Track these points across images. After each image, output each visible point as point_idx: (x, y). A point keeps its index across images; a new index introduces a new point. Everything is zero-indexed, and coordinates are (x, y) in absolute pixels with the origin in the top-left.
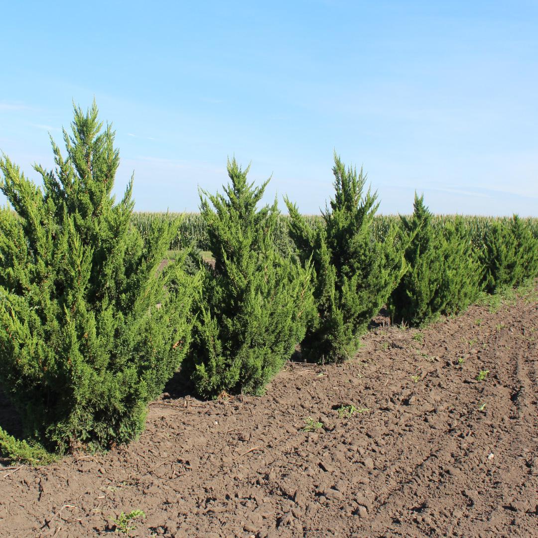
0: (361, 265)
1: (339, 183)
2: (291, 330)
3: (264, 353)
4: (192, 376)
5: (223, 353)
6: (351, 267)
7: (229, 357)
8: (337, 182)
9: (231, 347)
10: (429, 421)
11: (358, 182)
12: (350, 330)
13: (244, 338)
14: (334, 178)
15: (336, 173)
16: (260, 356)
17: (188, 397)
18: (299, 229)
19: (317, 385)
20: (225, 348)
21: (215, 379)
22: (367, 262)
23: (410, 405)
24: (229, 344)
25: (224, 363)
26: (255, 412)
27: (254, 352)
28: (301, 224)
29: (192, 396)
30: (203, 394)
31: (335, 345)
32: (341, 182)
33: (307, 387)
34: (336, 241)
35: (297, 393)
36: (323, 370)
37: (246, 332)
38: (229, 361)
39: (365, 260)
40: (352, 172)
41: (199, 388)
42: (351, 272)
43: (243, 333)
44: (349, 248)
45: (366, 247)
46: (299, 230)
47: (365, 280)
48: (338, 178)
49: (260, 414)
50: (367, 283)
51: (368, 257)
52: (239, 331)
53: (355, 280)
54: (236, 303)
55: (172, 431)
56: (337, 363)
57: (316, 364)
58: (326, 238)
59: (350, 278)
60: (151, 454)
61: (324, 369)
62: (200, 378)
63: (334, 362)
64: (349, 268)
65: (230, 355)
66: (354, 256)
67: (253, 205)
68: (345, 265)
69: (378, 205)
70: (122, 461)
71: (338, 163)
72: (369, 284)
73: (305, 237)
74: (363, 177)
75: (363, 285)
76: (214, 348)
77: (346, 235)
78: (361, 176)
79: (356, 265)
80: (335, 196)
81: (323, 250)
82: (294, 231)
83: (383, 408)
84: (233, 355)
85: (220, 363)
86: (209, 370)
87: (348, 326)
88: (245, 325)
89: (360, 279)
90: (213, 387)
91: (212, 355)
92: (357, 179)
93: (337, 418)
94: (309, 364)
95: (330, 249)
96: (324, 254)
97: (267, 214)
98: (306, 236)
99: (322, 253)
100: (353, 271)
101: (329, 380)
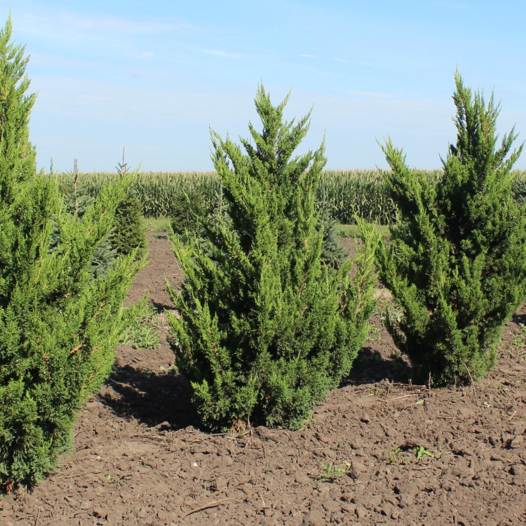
0: (487, 237)
1: (461, 117)
2: (338, 334)
3: (295, 366)
4: (193, 399)
5: (232, 365)
6: (474, 241)
7: (241, 372)
8: (459, 116)
9: (242, 357)
10: (515, 472)
11: (487, 113)
12: (474, 336)
13: (257, 344)
14: (455, 109)
15: (457, 102)
16: (289, 371)
17: (190, 428)
18: (402, 186)
19: (401, 416)
20: (234, 359)
21: (223, 403)
22: (496, 233)
23: (512, 448)
24: (239, 353)
25: (235, 381)
26: (270, 451)
27: (280, 366)
28: (404, 179)
29: (196, 427)
30: (210, 425)
31: (450, 357)
32: (465, 116)
33: (383, 419)
34: (449, 203)
35: (361, 427)
36: (428, 395)
37: (258, 335)
38: (242, 378)
39: (494, 231)
40: (479, 99)
41: (203, 415)
42: (473, 248)
43: (255, 337)
44: (469, 213)
45: (495, 210)
46: (402, 188)
47: (497, 261)
48: (460, 109)
49: (280, 455)
50: (501, 264)
51: (498, 226)
52: (248, 334)
53: (480, 261)
54: (245, 293)
55: (118, 472)
56: (458, 386)
57: (424, 386)
58: (435, 200)
59: (472, 257)
60: (67, 503)
61: (430, 393)
62: (201, 401)
63: (453, 383)
64: (472, 243)
65: (242, 368)
66: (479, 225)
67: (287, 152)
68: (466, 239)
69: (521, 148)
70: (16, 510)
71: (459, 85)
72: (505, 267)
73: (411, 198)
74: (495, 107)
75: (496, 269)
76: (219, 359)
77: (466, 194)
78: (491, 105)
79: (481, 238)
80: (457, 136)
81: (421, 216)
82: (395, 190)
83: (457, 452)
84: (246, 369)
85: (228, 381)
86: (213, 390)
87: (472, 330)
88: (255, 325)
89: (491, 259)
90: (221, 415)
91: (216, 369)
92: (486, 109)
93: (387, 464)
94: (415, 386)
95: (442, 216)
96: (423, 223)
97: (307, 165)
98: (413, 196)
99: (420, 222)
100: (477, 247)
101: (426, 409)
